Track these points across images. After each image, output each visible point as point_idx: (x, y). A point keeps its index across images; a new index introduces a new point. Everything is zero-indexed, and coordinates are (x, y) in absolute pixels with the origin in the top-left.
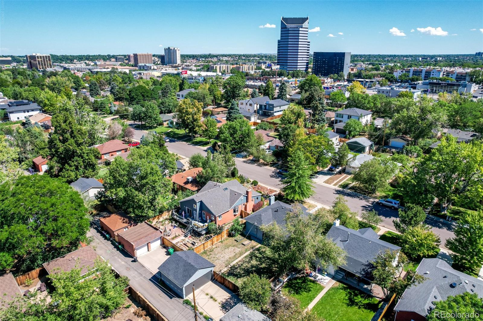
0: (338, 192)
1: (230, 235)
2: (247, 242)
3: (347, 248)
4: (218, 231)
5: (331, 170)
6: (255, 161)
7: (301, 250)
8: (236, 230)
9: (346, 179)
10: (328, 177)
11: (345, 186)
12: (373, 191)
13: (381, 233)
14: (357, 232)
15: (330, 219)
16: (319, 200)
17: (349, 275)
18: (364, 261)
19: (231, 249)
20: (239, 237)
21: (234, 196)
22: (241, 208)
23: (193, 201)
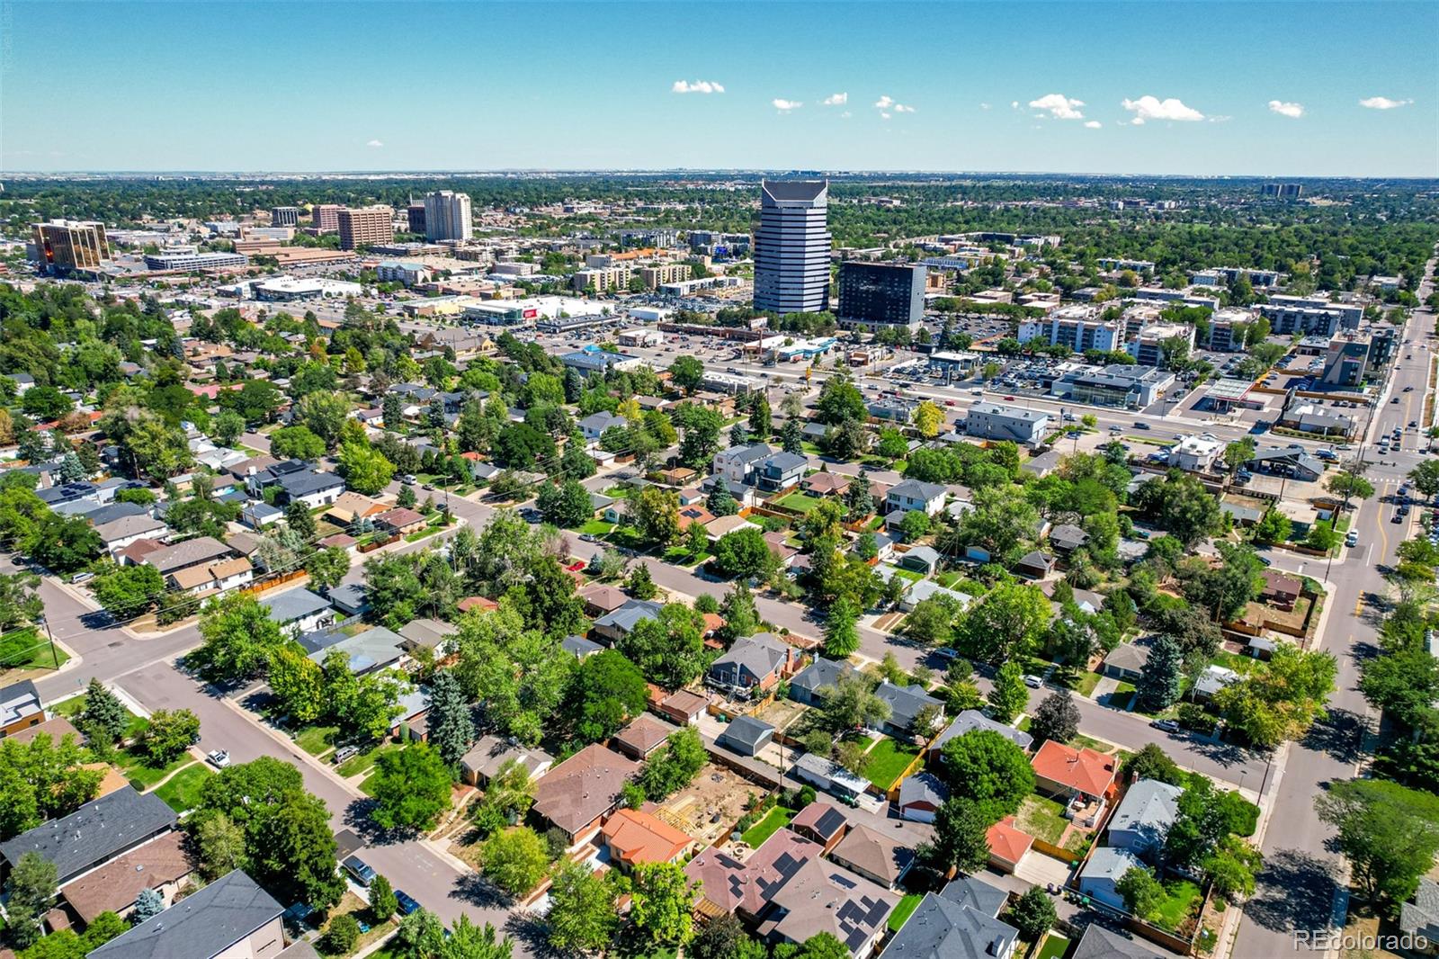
0: (890, 641)
1: (776, 699)
2: (795, 705)
3: (895, 705)
4: (766, 695)
5: (880, 606)
6: (774, 594)
7: (853, 708)
8: (783, 693)
9: (899, 619)
10: (877, 617)
11: (898, 631)
12: (931, 638)
13: (932, 689)
14: (905, 689)
15: (879, 676)
16: (866, 652)
17: (896, 729)
18: (910, 716)
19: (781, 712)
20: (785, 700)
21: (774, 655)
22: (782, 668)
23: (734, 664)
